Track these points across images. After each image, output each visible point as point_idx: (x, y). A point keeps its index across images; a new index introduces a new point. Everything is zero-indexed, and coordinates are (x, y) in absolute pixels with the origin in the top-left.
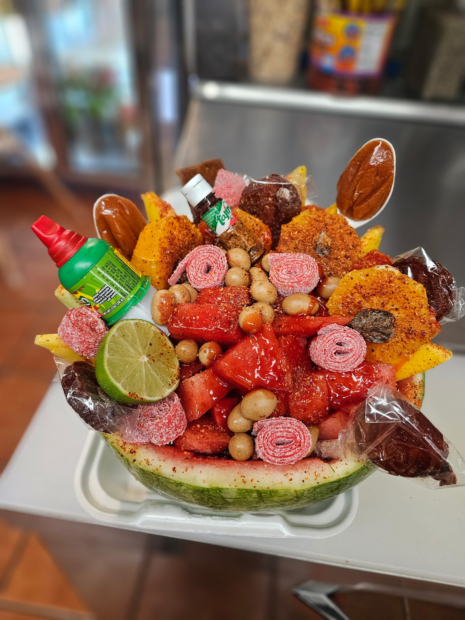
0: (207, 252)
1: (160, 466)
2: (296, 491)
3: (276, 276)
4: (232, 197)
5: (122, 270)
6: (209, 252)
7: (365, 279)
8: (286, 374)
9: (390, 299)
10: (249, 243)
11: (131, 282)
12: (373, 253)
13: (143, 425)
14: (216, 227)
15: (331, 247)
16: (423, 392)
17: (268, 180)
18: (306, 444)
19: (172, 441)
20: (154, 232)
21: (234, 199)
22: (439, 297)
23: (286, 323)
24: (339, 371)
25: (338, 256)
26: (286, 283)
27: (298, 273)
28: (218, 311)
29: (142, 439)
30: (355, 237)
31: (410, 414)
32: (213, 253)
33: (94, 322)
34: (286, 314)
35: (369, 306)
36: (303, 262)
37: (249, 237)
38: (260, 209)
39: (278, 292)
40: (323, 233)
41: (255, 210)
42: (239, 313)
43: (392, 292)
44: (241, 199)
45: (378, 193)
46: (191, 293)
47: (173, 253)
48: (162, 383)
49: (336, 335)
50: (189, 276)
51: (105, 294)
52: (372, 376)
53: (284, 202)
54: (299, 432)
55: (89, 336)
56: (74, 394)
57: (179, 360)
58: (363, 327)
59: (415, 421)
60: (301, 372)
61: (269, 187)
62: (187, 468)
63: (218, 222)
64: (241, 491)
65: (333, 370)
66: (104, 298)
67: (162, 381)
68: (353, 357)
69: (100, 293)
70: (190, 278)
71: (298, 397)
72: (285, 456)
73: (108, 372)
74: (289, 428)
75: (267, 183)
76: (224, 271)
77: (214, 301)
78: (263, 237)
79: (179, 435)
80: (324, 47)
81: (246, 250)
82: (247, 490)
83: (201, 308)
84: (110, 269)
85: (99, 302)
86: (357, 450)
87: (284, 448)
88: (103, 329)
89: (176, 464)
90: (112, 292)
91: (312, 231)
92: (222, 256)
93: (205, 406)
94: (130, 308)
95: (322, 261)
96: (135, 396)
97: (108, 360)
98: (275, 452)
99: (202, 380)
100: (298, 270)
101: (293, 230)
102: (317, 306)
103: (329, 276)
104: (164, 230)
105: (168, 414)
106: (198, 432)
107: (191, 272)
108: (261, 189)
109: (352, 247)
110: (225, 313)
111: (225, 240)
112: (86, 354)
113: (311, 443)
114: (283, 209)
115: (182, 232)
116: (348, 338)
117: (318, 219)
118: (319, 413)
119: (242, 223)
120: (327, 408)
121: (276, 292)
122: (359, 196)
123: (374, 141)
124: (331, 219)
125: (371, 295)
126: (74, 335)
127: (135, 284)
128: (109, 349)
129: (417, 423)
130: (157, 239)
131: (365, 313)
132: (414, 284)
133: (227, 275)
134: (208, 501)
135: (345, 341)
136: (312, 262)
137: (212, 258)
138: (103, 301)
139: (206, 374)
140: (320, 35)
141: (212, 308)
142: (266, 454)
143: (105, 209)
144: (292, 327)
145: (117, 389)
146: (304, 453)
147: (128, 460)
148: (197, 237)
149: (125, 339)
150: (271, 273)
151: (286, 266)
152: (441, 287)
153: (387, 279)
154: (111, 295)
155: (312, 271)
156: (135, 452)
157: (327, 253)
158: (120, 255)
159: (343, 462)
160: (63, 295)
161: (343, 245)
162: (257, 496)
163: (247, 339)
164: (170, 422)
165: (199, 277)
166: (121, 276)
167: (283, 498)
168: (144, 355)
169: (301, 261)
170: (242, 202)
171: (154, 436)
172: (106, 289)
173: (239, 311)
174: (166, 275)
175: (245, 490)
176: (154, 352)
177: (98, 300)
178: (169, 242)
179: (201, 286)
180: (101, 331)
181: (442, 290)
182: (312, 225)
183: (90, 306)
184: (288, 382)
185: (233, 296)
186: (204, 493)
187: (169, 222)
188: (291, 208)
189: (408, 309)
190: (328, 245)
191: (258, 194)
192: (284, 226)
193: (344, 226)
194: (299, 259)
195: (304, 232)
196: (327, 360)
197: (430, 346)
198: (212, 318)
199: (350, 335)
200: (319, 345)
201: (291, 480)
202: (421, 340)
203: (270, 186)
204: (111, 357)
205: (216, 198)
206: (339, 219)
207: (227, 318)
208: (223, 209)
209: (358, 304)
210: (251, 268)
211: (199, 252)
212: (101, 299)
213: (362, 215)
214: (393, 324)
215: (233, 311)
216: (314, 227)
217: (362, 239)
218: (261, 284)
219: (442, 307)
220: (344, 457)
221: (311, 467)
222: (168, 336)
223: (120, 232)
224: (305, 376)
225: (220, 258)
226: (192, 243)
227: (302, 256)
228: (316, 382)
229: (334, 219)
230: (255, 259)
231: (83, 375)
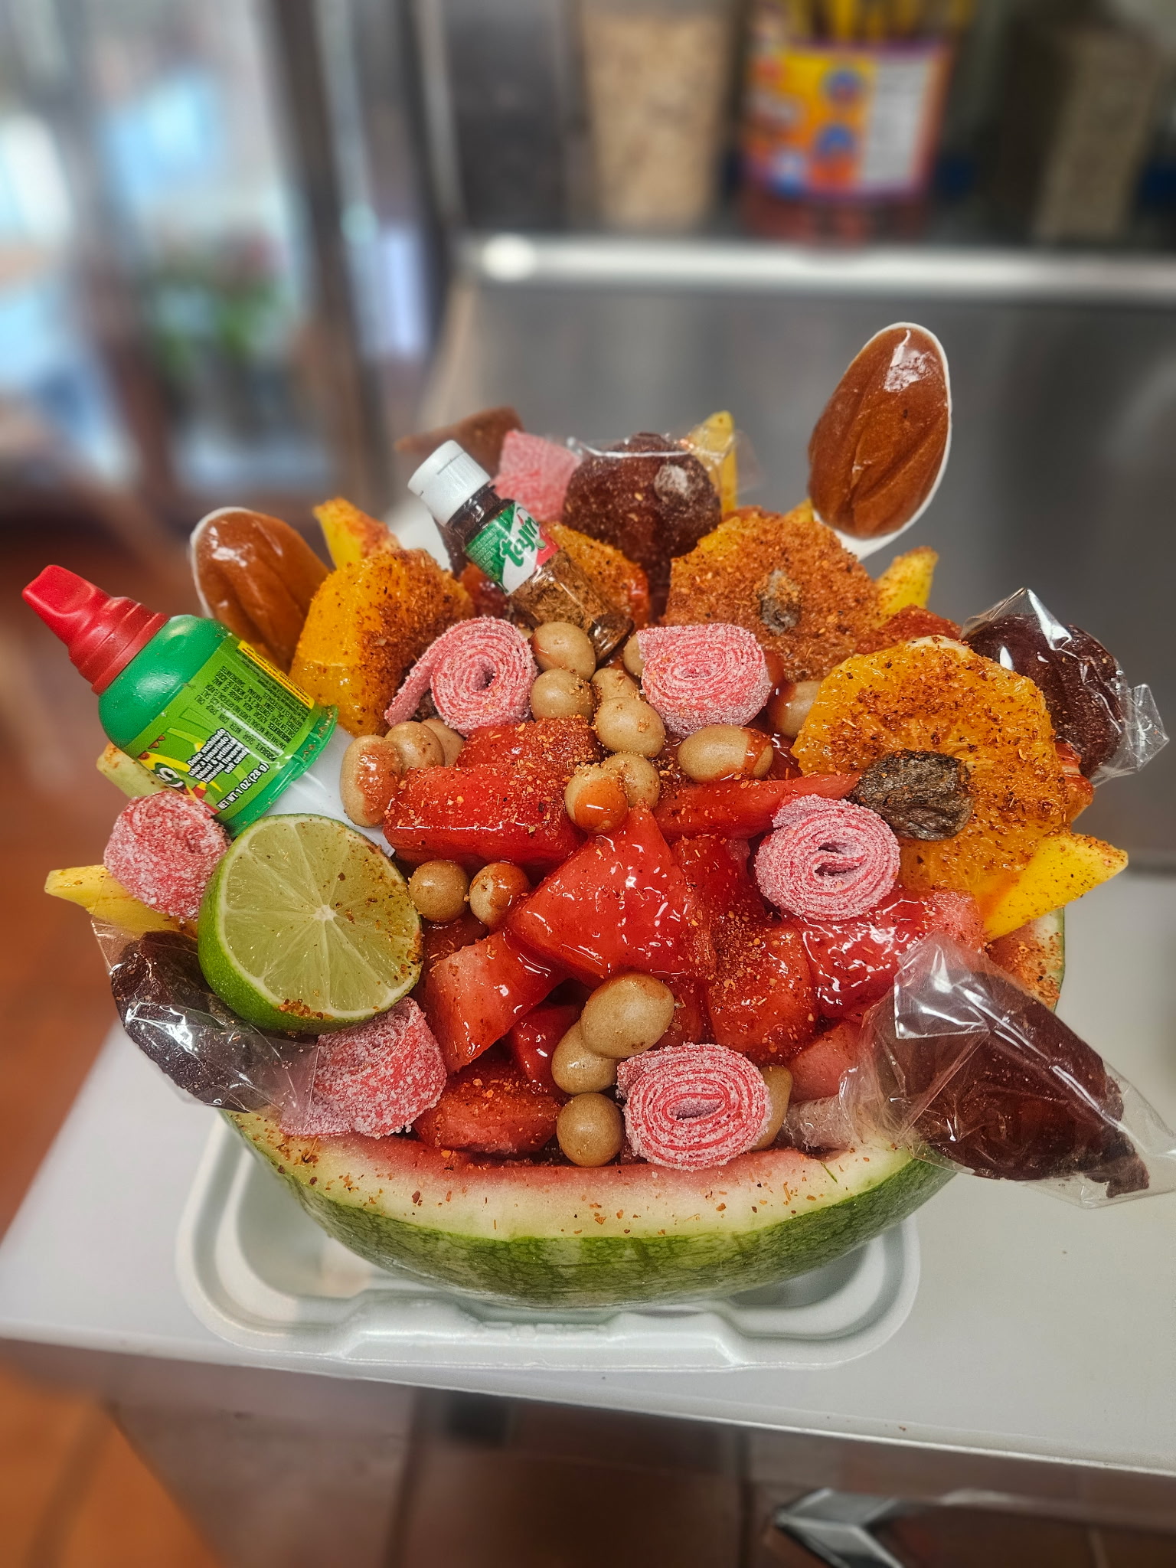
0: (480, 637)
1: (381, 1191)
2: (736, 1238)
3: (659, 684)
4: (543, 498)
5: (261, 690)
6: (486, 634)
7: (883, 677)
8: (696, 933)
9: (953, 722)
10: (588, 607)
11: (284, 721)
12: (908, 615)
13: (331, 1086)
14: (501, 572)
15: (800, 606)
16: (1060, 963)
17: (630, 448)
18: (754, 1110)
19: (407, 1123)
20: (343, 594)
21: (549, 502)
22: (1085, 714)
23: (690, 803)
24: (831, 916)
25: (819, 629)
26: (683, 701)
27: (713, 674)
28: (512, 779)
29: (332, 1125)
30: (860, 579)
31: (1011, 1010)
32: (497, 638)
33: (196, 829)
34: (690, 781)
35: (901, 745)
36: (725, 646)
37: (587, 593)
38: (617, 524)
39: (667, 727)
40: (778, 573)
41: (602, 527)
42: (566, 784)
43: (956, 703)
44: (566, 500)
45: (911, 463)
46: (444, 744)
47: (396, 645)
48: (373, 973)
49: (818, 823)
50: (437, 698)
51: (217, 754)
52: (922, 926)
53: (675, 501)
54: (735, 1081)
55: (179, 863)
56: (141, 1013)
57: (420, 913)
58: (886, 801)
59: (1026, 1025)
60: (737, 927)
61: (632, 464)
62: (450, 1193)
63: (507, 558)
64: (590, 1242)
65: (817, 914)
66: (218, 765)
67: (375, 968)
68: (866, 877)
69: (204, 751)
70: (439, 704)
71: (730, 991)
72: (700, 1146)
73: (227, 950)
74: (708, 1071)
75: (627, 455)
76: (527, 680)
77: (503, 757)
78: (626, 592)
79: (426, 1107)
80: (776, 133)
81: (581, 627)
82: (606, 1240)
83: (468, 776)
84: (229, 691)
85: (206, 776)
86: (889, 1120)
87: (697, 1123)
88: (219, 843)
89: (421, 1184)
90: (237, 748)
91: (750, 570)
92: (518, 643)
93: (490, 1028)
94: (286, 789)
95: (779, 643)
96: (302, 1008)
97: (228, 919)
98: (675, 1136)
99: (480, 963)
100: (715, 666)
101: (701, 570)
102: (767, 754)
103: (798, 680)
104: (368, 587)
105: (393, 1054)
106: (477, 1096)
107: (443, 690)
108: (614, 471)
109: (853, 604)
110: (530, 784)
111: (527, 605)
112: (176, 910)
113: (768, 1108)
114: (674, 520)
115: (417, 592)
116: (849, 830)
117: (763, 538)
118: (790, 1030)
119: (568, 560)
120: (811, 1018)
121: (661, 727)
122: (864, 473)
123: (892, 332)
124: (797, 535)
125: (902, 716)
126: (142, 864)
127: (295, 727)
128: (230, 890)
129: (1030, 1031)
130: (350, 610)
131: (890, 763)
132: (1009, 678)
133: (533, 691)
134: (512, 1277)
135: (845, 837)
136: (748, 644)
137: (495, 651)
138: (214, 773)
139: (489, 946)
140: (765, 103)
141: (496, 774)
142: (652, 1143)
143: (219, 546)
144: (707, 812)
145: (252, 993)
146: (749, 1135)
147: (296, 1182)
148: (459, 602)
149: (272, 865)
150: (645, 678)
151: (682, 657)
152: (1086, 689)
153: (938, 670)
154: (235, 757)
155: (750, 664)
156: (314, 1158)
157: (792, 623)
158: (253, 655)
159: (858, 1155)
160: (116, 766)
161: (831, 601)
162: (635, 1257)
163: (587, 847)
164: (398, 1075)
165: (463, 701)
166: (258, 705)
167: (705, 1260)
168: (325, 903)
169: (720, 643)
170: (569, 508)
171: (361, 1114)
172: (219, 741)
173: (566, 778)
174: (380, 700)
175: (602, 1240)
176: (353, 895)
177: (202, 769)
178: (383, 617)
179: (470, 722)
180: (214, 851)
181: (1090, 694)
182: (748, 555)
183: (183, 789)
184: (702, 954)
185: (550, 743)
186: (497, 1255)
187: (381, 565)
188: (695, 516)
189: (998, 745)
190: (790, 600)
191: (608, 484)
192: (677, 561)
193: (831, 550)
194: (714, 638)
195: (729, 574)
196: (799, 889)
197: (1068, 840)
198: (495, 798)
199: (854, 822)
200: (775, 851)
201: (723, 1207)
202: (1041, 823)
203: (635, 464)
204: (235, 911)
205: (499, 499)
206: (817, 535)
207: (533, 796)
208: (516, 526)
209: (872, 742)
210: (596, 670)
211: (460, 638)
212: (210, 767)
213: (877, 522)
214: (965, 787)
215: (549, 778)
216: (755, 559)
217: (881, 584)
218: (620, 706)
219: (1094, 739)
220: (857, 1140)
221: (775, 1172)
222: (390, 854)
223: (261, 602)
224: (748, 936)
225: (514, 648)
226: (445, 620)
227: (722, 631)
228: (776, 951)
229: (803, 537)
230: (607, 647)
231: (167, 965)
